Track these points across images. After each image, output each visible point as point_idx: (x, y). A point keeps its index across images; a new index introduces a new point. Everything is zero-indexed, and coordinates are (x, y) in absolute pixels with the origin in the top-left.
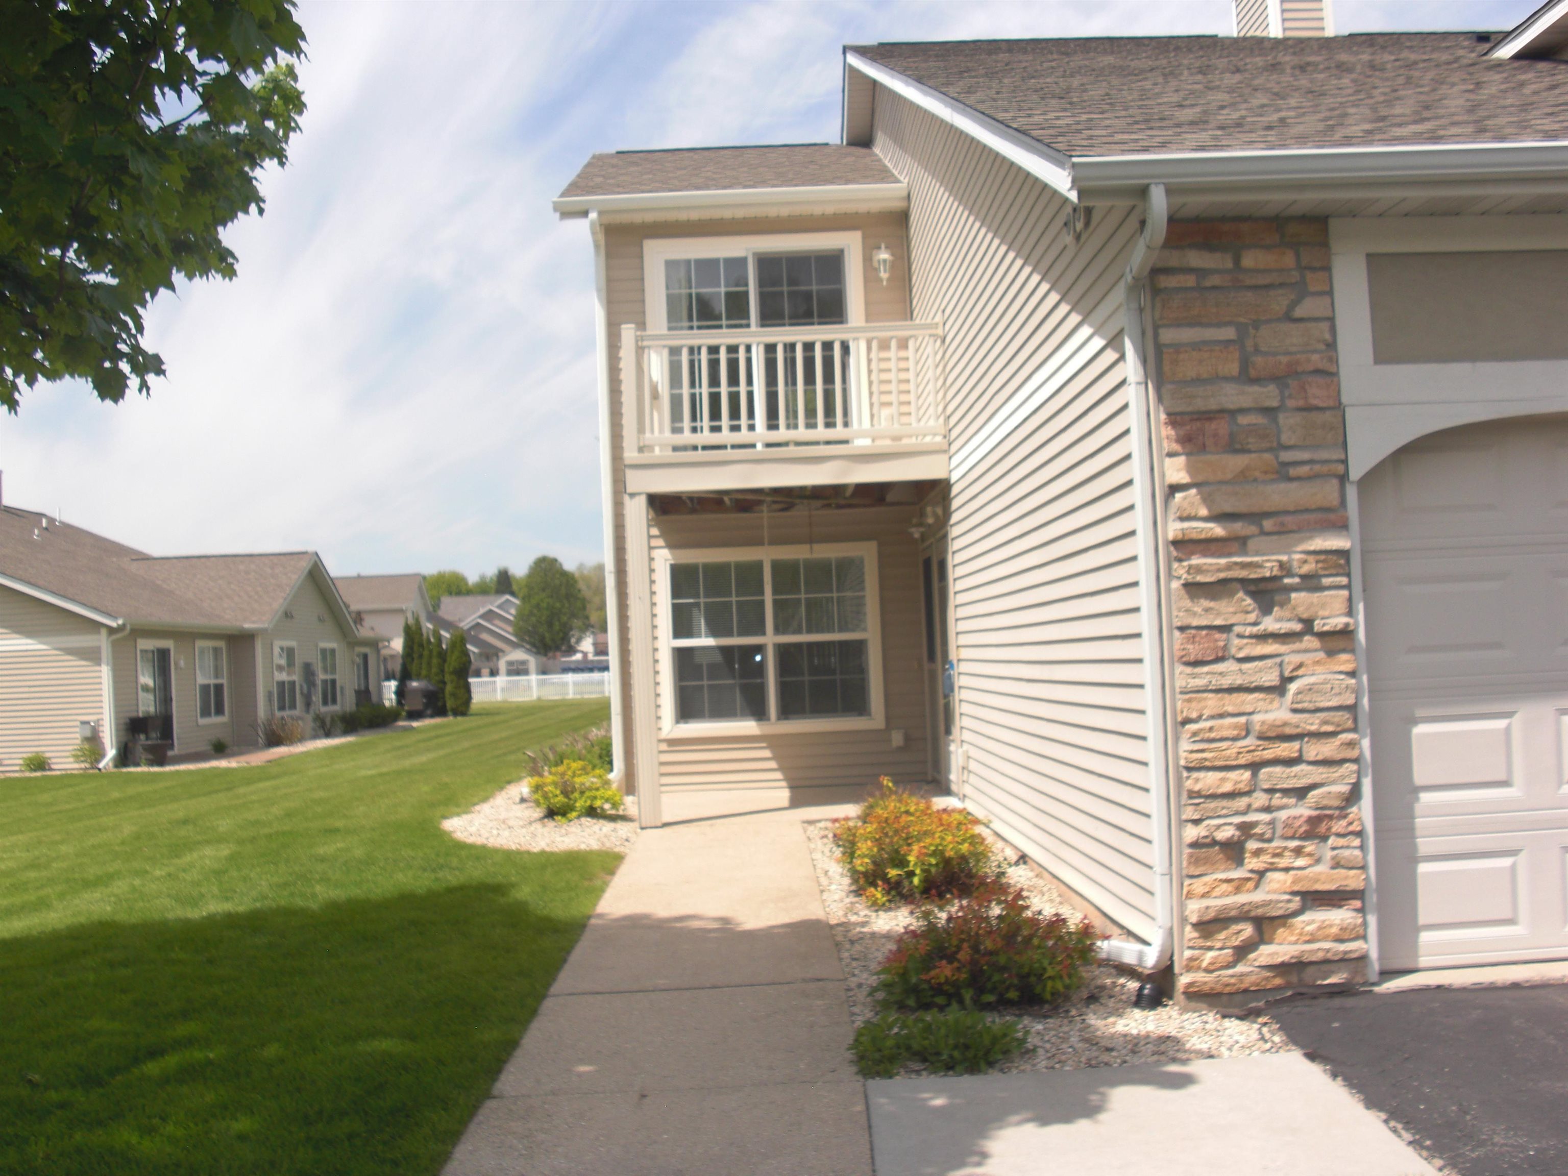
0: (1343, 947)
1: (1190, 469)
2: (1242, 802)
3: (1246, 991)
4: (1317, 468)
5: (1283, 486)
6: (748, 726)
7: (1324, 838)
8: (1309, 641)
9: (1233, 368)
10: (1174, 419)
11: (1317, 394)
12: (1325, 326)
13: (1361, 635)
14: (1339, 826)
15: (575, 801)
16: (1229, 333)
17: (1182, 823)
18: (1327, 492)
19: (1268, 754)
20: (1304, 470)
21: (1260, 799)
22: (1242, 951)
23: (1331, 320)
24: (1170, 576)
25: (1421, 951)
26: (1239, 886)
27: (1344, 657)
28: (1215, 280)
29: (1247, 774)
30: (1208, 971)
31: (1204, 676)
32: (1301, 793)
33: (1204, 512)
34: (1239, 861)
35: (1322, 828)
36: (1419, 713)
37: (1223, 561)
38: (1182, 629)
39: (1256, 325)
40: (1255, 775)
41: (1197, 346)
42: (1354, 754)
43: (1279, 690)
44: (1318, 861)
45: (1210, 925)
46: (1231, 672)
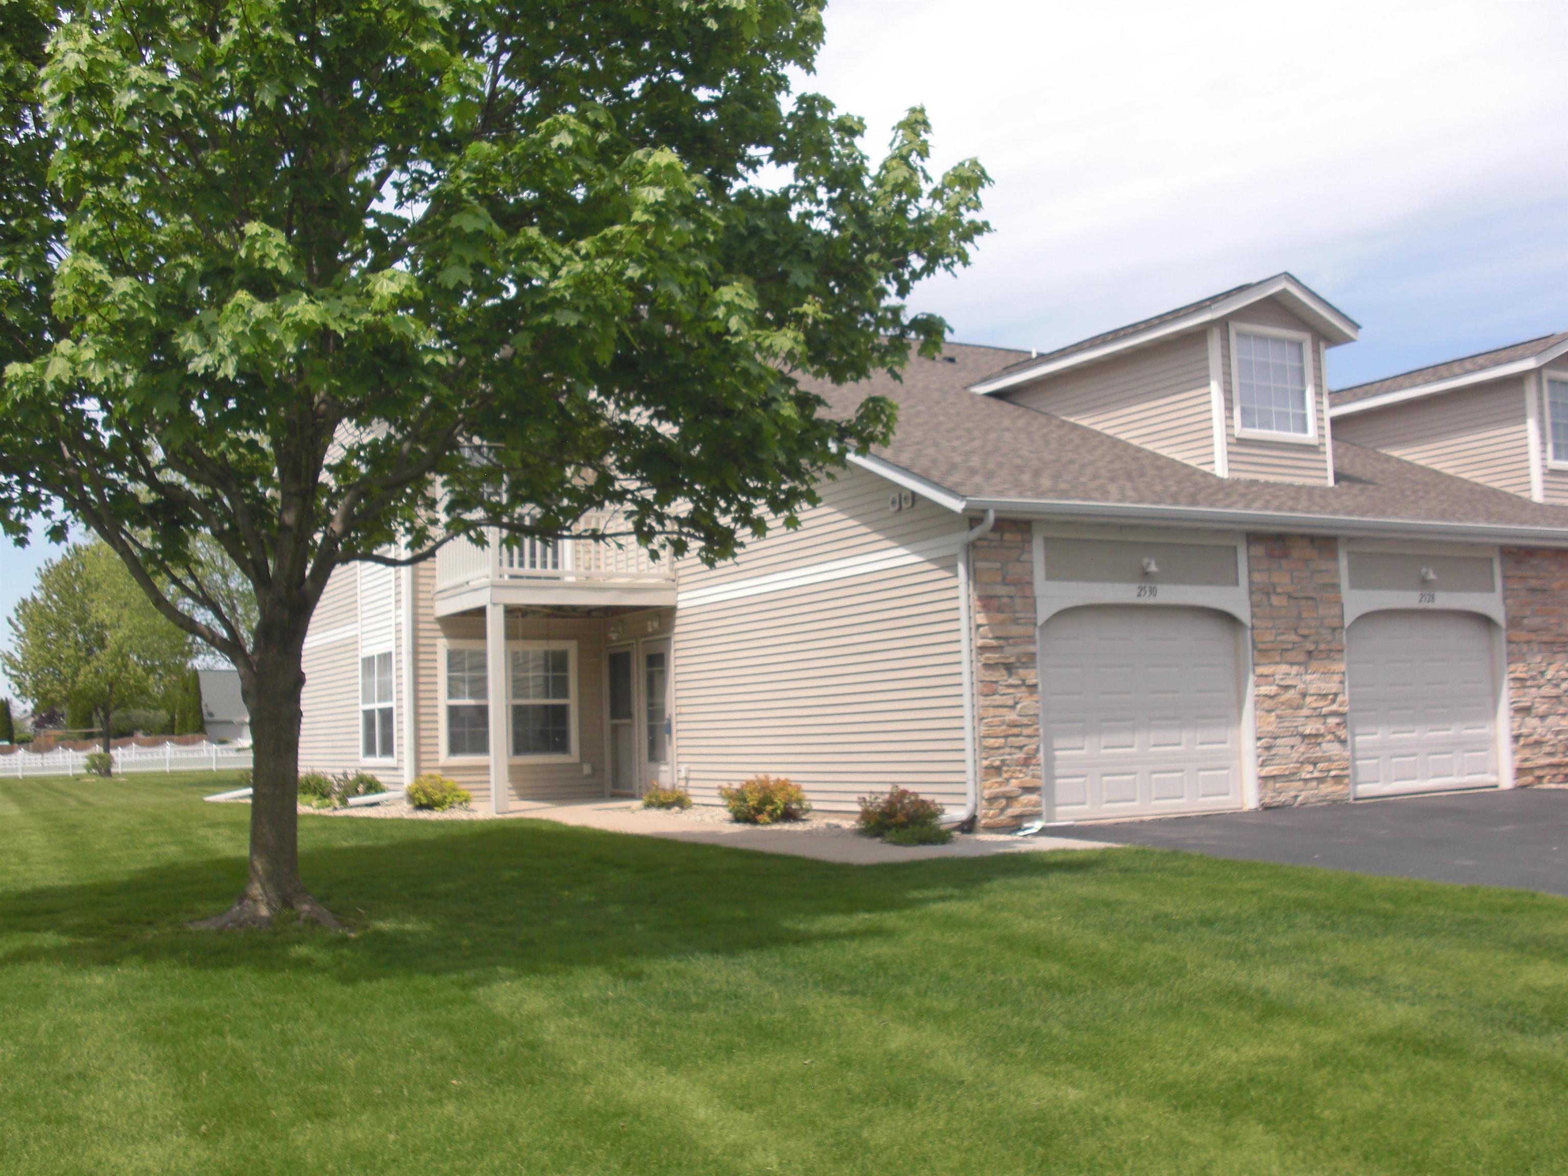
1: (985, 618)
2: (1001, 751)
3: (1003, 826)
4: (1027, 620)
5: (1016, 627)
7: (1028, 766)
8: (1024, 688)
9: (999, 579)
10: (980, 598)
11: (1027, 591)
12: (1030, 564)
13: (1040, 687)
14: (1033, 761)
16: (998, 565)
17: (981, 759)
18: (1030, 630)
19: (1010, 732)
20: (1022, 621)
21: (1008, 750)
22: (1002, 810)
23: (1032, 562)
24: (976, 660)
25: (1056, 815)
26: (1001, 784)
27: (1035, 695)
28: (993, 544)
29: (1003, 740)
30: (991, 818)
31: (988, 701)
32: (1020, 748)
33: (990, 635)
34: (1001, 775)
35: (1028, 762)
37: (996, 655)
38: (982, 682)
39: (1008, 562)
40: (1006, 740)
41: (987, 570)
42: (1038, 733)
43: (1013, 707)
44: (1027, 775)
45: (992, 800)
46: (997, 699)
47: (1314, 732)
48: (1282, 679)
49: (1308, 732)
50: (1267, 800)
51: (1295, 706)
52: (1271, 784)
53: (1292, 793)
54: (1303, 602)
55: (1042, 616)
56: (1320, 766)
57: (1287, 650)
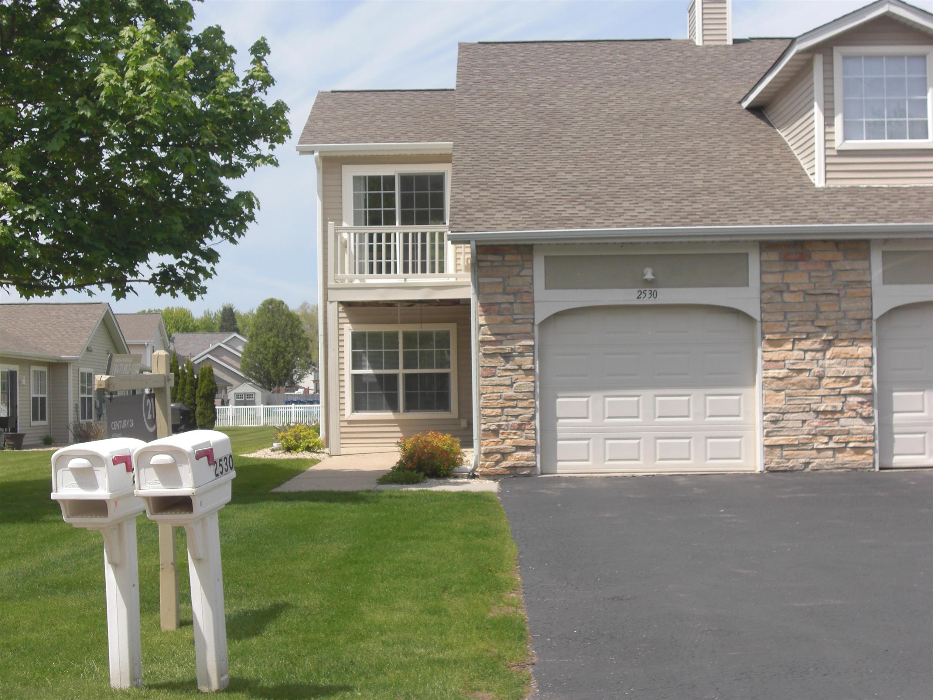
0: (528, 463)
1: (486, 320)
2: (499, 418)
3: (498, 475)
4: (525, 320)
5: (514, 326)
6: (389, 415)
7: (524, 430)
8: (520, 372)
9: (501, 290)
10: (482, 305)
11: (526, 298)
12: (530, 278)
13: (537, 370)
14: (528, 427)
15: (301, 443)
16: (500, 280)
17: (481, 424)
18: (528, 328)
19: (507, 405)
20: (521, 321)
21: (504, 418)
22: (497, 463)
23: (532, 276)
24: (479, 351)
25: (558, 468)
26: (497, 443)
27: (531, 377)
28: (496, 264)
29: (500, 410)
30: (487, 468)
31: (488, 381)
32: (517, 416)
33: (489, 333)
34: (498, 436)
35: (523, 427)
36: (559, 395)
37: (494, 347)
38: (482, 367)
39: (509, 277)
40: (502, 411)
41: (490, 283)
42: (534, 405)
43: (511, 385)
44: (521, 437)
45: (487, 454)
46: (496, 380)
47: (829, 409)
48: (793, 364)
49: (822, 408)
50: (773, 465)
51: (807, 386)
52: (778, 451)
53: (803, 460)
54: (823, 298)
55: (539, 318)
56: (836, 438)
57: (800, 340)
